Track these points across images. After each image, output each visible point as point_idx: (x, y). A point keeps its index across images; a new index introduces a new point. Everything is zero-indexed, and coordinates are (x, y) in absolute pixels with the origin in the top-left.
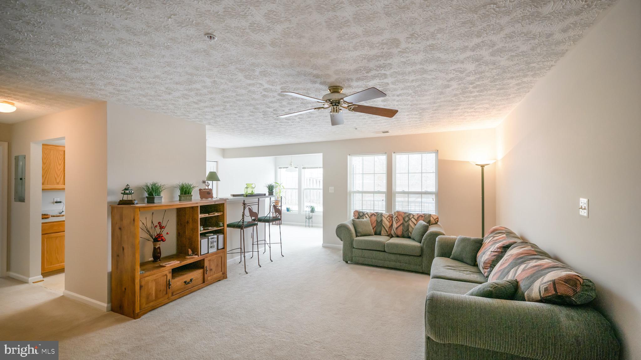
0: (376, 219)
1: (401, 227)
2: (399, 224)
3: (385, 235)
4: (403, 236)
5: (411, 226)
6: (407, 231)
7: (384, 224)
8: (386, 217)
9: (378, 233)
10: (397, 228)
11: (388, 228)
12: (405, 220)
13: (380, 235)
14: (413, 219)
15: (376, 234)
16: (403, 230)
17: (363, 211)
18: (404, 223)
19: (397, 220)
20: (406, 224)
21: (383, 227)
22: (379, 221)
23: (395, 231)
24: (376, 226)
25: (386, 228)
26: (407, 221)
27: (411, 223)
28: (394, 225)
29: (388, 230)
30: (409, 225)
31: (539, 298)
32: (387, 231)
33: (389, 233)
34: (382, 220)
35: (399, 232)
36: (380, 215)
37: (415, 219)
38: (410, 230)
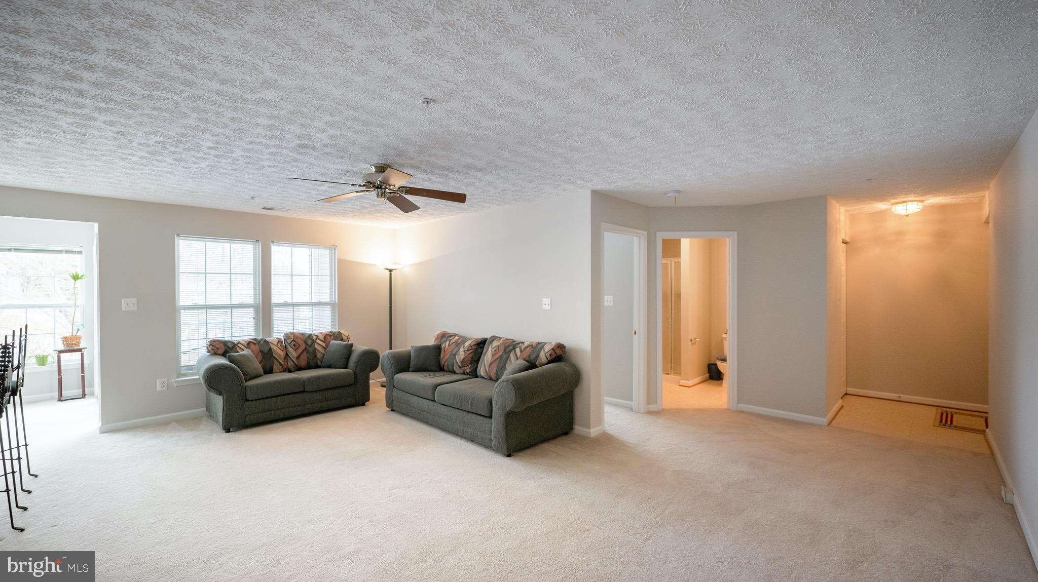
0: (259, 350)
1: (305, 355)
2: (300, 351)
3: (279, 371)
4: (309, 367)
5: (319, 351)
6: (314, 358)
7: (275, 354)
8: (276, 344)
9: (269, 371)
10: (298, 358)
11: (283, 360)
12: (307, 344)
13: (272, 373)
14: (318, 341)
15: (266, 373)
16: (308, 358)
17: (234, 339)
18: (308, 347)
19: (294, 345)
20: (311, 349)
21: (274, 360)
22: (266, 352)
23: (296, 362)
24: (263, 360)
25: (280, 360)
26: (311, 345)
27: (317, 346)
28: (291, 354)
29: (283, 364)
30: (315, 350)
31: (547, 361)
32: (281, 365)
33: (285, 367)
34: (270, 349)
35: (303, 362)
36: (262, 342)
37: (322, 341)
38: (318, 356)
